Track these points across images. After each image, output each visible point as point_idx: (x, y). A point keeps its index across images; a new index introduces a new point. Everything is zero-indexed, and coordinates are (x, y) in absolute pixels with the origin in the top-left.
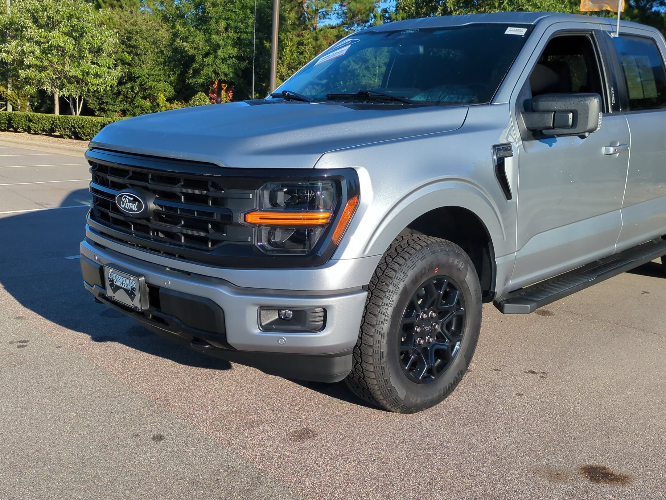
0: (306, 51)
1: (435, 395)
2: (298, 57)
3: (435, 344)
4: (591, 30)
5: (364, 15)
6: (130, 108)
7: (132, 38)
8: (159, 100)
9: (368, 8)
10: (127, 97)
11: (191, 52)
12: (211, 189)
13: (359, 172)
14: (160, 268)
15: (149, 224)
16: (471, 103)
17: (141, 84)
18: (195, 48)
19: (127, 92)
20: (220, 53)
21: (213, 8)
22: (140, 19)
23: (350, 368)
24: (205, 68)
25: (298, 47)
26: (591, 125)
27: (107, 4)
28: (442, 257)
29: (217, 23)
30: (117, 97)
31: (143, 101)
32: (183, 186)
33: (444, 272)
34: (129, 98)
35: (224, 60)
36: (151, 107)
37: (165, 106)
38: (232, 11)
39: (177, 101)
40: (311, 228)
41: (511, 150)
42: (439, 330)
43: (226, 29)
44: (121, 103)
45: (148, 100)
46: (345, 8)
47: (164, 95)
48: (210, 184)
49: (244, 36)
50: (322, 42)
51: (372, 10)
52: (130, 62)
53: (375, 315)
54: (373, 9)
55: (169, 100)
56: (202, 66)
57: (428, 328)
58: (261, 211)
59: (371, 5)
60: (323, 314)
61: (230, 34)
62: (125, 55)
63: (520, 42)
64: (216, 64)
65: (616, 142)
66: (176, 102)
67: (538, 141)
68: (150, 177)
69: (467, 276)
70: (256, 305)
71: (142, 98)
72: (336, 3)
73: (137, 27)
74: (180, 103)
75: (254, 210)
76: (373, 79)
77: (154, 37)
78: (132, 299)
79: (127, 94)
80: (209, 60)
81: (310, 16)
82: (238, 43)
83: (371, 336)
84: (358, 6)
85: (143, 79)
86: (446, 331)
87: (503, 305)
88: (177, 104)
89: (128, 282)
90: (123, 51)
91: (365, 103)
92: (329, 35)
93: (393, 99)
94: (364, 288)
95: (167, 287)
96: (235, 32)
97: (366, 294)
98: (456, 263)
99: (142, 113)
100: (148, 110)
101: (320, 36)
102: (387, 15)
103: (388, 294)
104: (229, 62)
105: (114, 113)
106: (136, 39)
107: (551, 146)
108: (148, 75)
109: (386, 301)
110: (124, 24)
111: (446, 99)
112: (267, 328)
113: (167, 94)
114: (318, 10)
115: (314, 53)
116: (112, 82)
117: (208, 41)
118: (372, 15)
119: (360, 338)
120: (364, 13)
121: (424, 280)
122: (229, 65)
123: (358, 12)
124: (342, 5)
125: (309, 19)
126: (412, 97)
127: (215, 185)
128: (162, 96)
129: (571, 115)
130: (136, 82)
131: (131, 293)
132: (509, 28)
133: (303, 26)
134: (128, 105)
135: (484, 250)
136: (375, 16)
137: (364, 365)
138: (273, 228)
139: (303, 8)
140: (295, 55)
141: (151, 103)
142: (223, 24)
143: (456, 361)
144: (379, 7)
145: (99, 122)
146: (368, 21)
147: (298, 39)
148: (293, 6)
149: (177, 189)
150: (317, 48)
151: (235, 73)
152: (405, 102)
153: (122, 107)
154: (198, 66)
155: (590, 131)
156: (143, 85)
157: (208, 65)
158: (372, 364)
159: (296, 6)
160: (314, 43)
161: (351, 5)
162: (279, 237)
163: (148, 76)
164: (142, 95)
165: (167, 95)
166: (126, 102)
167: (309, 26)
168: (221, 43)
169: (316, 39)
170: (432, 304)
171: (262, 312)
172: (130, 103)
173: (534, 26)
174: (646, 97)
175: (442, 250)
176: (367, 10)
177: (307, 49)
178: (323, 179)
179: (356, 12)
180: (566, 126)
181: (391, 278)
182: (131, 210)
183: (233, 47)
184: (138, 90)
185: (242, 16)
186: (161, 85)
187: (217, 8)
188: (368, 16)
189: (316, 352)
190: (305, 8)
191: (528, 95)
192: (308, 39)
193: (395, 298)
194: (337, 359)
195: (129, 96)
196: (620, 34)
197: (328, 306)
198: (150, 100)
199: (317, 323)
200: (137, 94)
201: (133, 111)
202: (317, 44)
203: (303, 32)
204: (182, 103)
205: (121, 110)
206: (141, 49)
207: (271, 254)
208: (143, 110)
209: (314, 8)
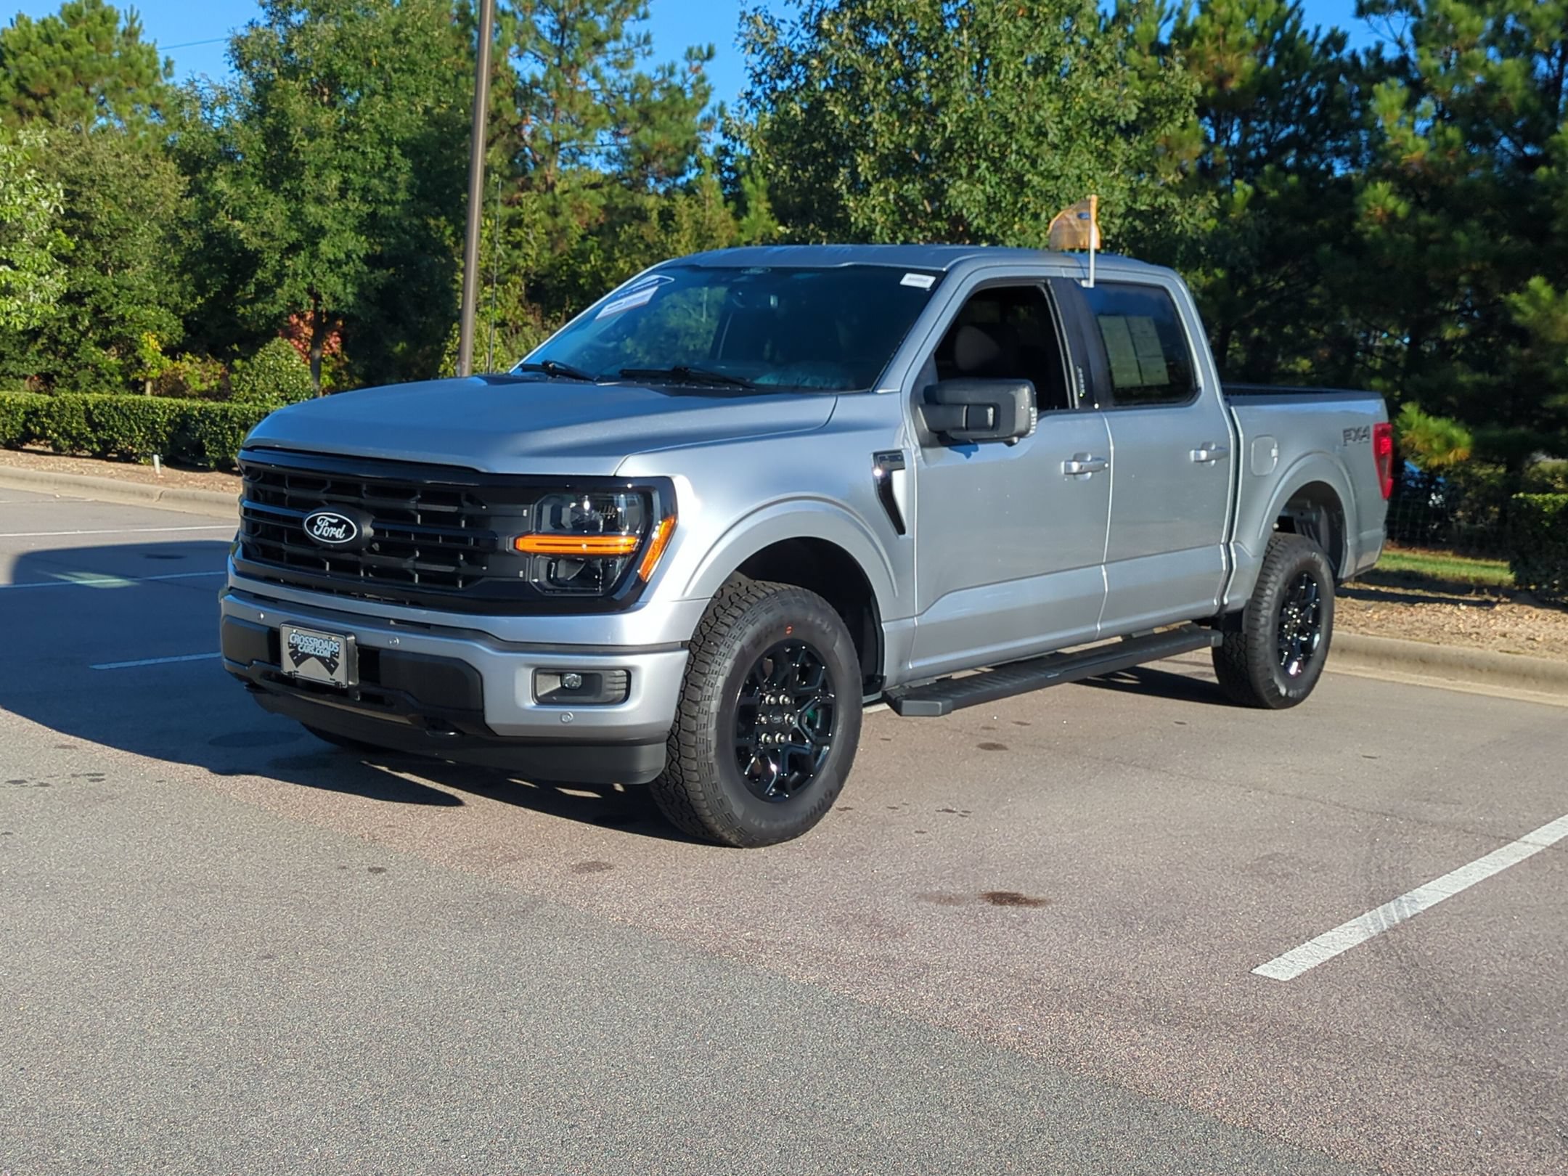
0: (528, 242)
1: (789, 822)
2: (509, 256)
3: (790, 746)
4: (1045, 278)
5: (672, 160)
6: (65, 370)
7: (80, 194)
8: (143, 352)
9: (682, 144)
10: (57, 342)
11: (254, 243)
12: (466, 504)
13: (675, 481)
14: (380, 622)
15: (360, 559)
16: (844, 389)
17: (97, 311)
18: (263, 234)
19: (59, 328)
20: (324, 246)
21: (311, 140)
22: (102, 151)
23: (662, 764)
24: (288, 281)
25: (508, 231)
26: (1020, 426)
27: (9, 107)
28: (797, 612)
29: (317, 176)
30: (29, 341)
31: (100, 354)
32: (419, 501)
33: (801, 636)
34: (64, 344)
35: (335, 264)
36: (120, 367)
37: (160, 367)
38: (356, 149)
39: (191, 353)
40: (608, 559)
41: (902, 459)
42: (796, 726)
43: (343, 193)
44: (40, 357)
45: (113, 350)
46: (625, 141)
47: (159, 338)
48: (463, 498)
49: (384, 210)
50: (567, 220)
51: (691, 147)
52: (71, 254)
53: (700, 688)
54: (695, 147)
55: (171, 351)
56: (280, 276)
57: (778, 719)
58: (538, 533)
59: (688, 137)
60: (625, 679)
61: (352, 206)
62: (57, 236)
63: (921, 299)
64: (313, 273)
65: (1085, 455)
66: (188, 356)
67: (946, 449)
68: (364, 488)
69: (837, 644)
70: (530, 666)
71: (97, 344)
72: (605, 129)
73: (91, 168)
74: (199, 360)
75: (529, 533)
76: (695, 316)
77: (136, 193)
78: (331, 671)
79: (60, 332)
80: (298, 262)
81: (538, 157)
82: (370, 225)
83: (694, 717)
84: (658, 137)
85: (104, 299)
86: (805, 727)
87: (901, 703)
88: (191, 362)
89: (325, 645)
90: (53, 228)
91: (683, 385)
92: (586, 205)
93: (726, 381)
94: (684, 645)
95: (393, 647)
96: (364, 199)
97: (686, 652)
98: (818, 621)
99: (97, 382)
100: (112, 375)
101: (564, 205)
102: (728, 161)
103: (717, 658)
104: (345, 269)
105: (21, 381)
106: (89, 199)
107: (968, 456)
108: (117, 287)
109: (715, 667)
110: (57, 158)
111: (807, 383)
112: (542, 701)
113: (165, 337)
114: (558, 143)
115: (549, 245)
116: (45, 307)
117: (296, 216)
118: (692, 160)
119: (678, 721)
120: (672, 155)
121: (769, 644)
122: (345, 275)
123: (659, 152)
124: (617, 134)
125: (535, 163)
126: (758, 377)
127: (471, 499)
128: (152, 341)
129: (991, 411)
130: (85, 305)
131: (330, 664)
132: (908, 276)
133: (520, 181)
134: (59, 361)
135: (866, 610)
136: (699, 164)
137: (683, 762)
138: (555, 557)
139: (522, 138)
140: (500, 250)
141: (123, 357)
142: (334, 180)
143: (823, 775)
144: (709, 142)
145: (20, 405)
146: (682, 174)
147: (510, 211)
148: (497, 131)
149: (411, 504)
150: (555, 235)
151: (360, 295)
152: (744, 386)
153: (43, 366)
154: (268, 275)
155: (1021, 435)
156: (102, 312)
157: (295, 274)
158: (694, 759)
159: (503, 133)
160: (549, 222)
161: (640, 136)
162: (563, 572)
163: (115, 291)
164: (97, 338)
165: (166, 339)
166: (54, 353)
167: (536, 182)
168: (328, 223)
169: (554, 213)
170: (784, 684)
171: (539, 677)
172: (65, 357)
173: (946, 273)
174: (1146, 383)
175: (797, 601)
176: (679, 149)
177: (531, 237)
178: (626, 491)
179: (654, 153)
180: (984, 427)
181: (722, 635)
182: (334, 538)
183: (357, 233)
184: (87, 323)
185: (381, 162)
186: (150, 313)
187: (318, 140)
188: (682, 161)
189: (615, 735)
190: (526, 137)
191: (931, 380)
192: (534, 212)
193: (728, 663)
194: (645, 748)
195: (62, 338)
196: (1097, 282)
197: (634, 668)
198: (119, 349)
199: (616, 693)
200: (84, 334)
201: (72, 376)
202: (555, 225)
203: (523, 195)
204: (205, 360)
205: (38, 375)
206: (101, 224)
207: (551, 594)
208: (100, 375)
209: (550, 139)
